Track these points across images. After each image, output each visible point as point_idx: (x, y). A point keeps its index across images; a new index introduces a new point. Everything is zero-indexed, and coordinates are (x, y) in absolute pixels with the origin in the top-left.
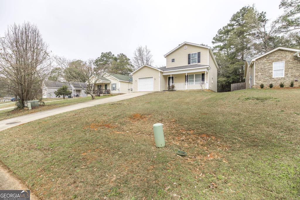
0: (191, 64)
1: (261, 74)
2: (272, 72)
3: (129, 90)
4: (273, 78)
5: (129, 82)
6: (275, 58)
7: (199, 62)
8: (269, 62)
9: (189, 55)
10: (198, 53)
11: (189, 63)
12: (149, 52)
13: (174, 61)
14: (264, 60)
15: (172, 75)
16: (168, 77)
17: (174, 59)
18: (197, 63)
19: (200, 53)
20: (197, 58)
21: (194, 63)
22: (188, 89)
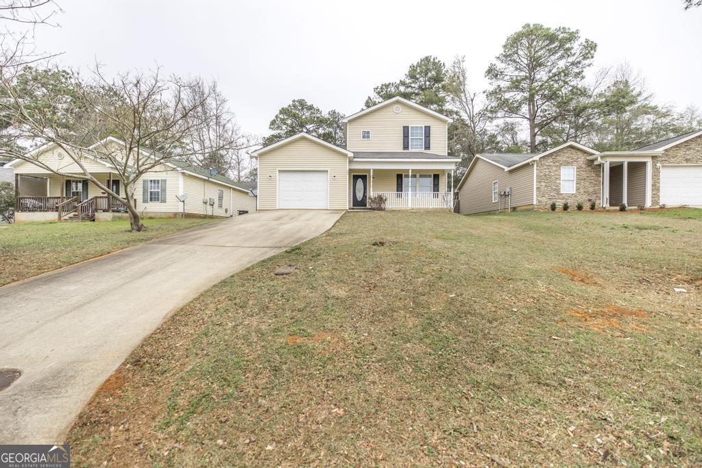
0: (411, 150)
1: (546, 186)
2: (560, 184)
3: (206, 203)
4: (562, 194)
5: (208, 181)
6: (564, 159)
7: (427, 147)
8: (556, 164)
9: (406, 129)
10: (425, 127)
11: (406, 147)
12: (224, 101)
13: (368, 137)
14: (549, 161)
15: (373, 170)
16: (352, 174)
17: (368, 133)
18: (423, 150)
19: (429, 127)
20: (423, 138)
21: (417, 148)
22: (416, 207)
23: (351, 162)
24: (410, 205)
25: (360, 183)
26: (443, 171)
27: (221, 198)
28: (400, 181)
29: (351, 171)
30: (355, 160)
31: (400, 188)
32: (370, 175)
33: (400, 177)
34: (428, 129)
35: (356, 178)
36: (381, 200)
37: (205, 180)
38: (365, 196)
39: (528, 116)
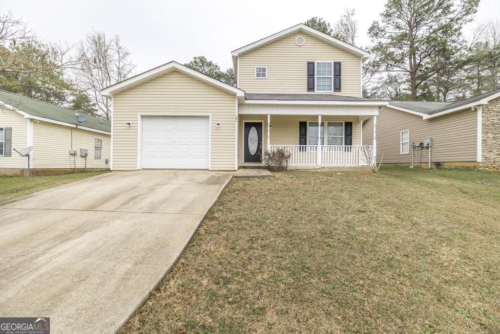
0: (316, 92)
3: (74, 155)
5: (76, 129)
7: (338, 88)
9: (311, 66)
10: (335, 63)
11: (311, 88)
12: (127, 54)
13: (264, 75)
15: (271, 116)
16: (244, 121)
17: (264, 70)
18: (332, 92)
19: (340, 64)
20: (332, 76)
21: (325, 90)
22: (327, 165)
23: (241, 105)
24: (320, 164)
25: (253, 133)
26: (357, 118)
27: (98, 148)
28: (303, 130)
29: (241, 117)
30: (247, 102)
31: (303, 140)
32: (266, 122)
33: (303, 126)
34: (338, 66)
35: (248, 126)
36: (281, 155)
37: (72, 128)
38: (259, 150)
39: (409, 69)
